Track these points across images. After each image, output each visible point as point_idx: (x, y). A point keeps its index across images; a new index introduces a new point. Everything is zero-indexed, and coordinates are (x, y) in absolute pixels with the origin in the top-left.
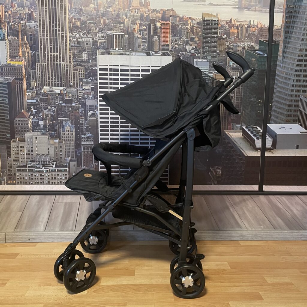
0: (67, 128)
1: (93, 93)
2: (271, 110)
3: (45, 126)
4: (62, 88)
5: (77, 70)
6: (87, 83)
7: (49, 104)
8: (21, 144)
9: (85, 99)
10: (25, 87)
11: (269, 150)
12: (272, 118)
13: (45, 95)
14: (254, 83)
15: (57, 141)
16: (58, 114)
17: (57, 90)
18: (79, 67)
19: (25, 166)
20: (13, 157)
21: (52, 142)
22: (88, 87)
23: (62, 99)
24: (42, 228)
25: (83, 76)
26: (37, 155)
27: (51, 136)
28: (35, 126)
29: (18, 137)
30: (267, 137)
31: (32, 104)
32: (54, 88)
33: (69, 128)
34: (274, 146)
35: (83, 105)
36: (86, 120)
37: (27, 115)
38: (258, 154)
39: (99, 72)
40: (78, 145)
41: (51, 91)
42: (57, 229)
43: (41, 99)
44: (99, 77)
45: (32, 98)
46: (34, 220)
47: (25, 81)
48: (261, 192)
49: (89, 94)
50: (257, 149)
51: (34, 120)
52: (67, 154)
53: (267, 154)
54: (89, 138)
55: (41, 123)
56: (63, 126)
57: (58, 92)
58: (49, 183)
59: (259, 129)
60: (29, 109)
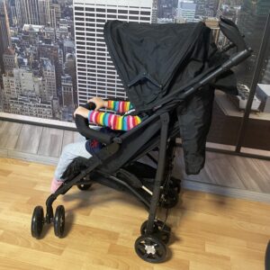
0: (48, 68)
1: (69, 34)
2: (265, 68)
3: (29, 64)
4: (40, 27)
5: (53, 8)
6: (64, 22)
7: (31, 43)
8: (11, 79)
9: (62, 39)
10: (8, 24)
11: (255, 112)
12: (265, 77)
13: (26, 33)
14: (249, 33)
15: (41, 79)
16: (39, 53)
17: (37, 28)
18: (54, 5)
19: (16, 99)
20: (6, 90)
21: (36, 80)
22: (65, 27)
23: (42, 39)
24: (34, 151)
25: (60, 15)
26: (25, 90)
27: (35, 74)
28: (21, 63)
29: (8, 72)
30: (255, 97)
31: (15, 41)
32: (33, 26)
33: (50, 68)
34: (262, 108)
35: (61, 46)
36: (64, 61)
37: (13, 52)
38: (242, 115)
39: (74, 11)
40: (59, 85)
41: (31, 29)
42: (47, 154)
43: (23, 37)
44: (75, 16)
45: (16, 36)
46: (28, 144)
47: (7, 18)
48: (238, 153)
49: (66, 35)
50: (240, 110)
51: (20, 57)
52: (50, 92)
53: (252, 116)
54: (67, 79)
55: (26, 61)
56: (44, 66)
57: (37, 30)
58: (37, 116)
59: (246, 88)
60: (14, 46)
